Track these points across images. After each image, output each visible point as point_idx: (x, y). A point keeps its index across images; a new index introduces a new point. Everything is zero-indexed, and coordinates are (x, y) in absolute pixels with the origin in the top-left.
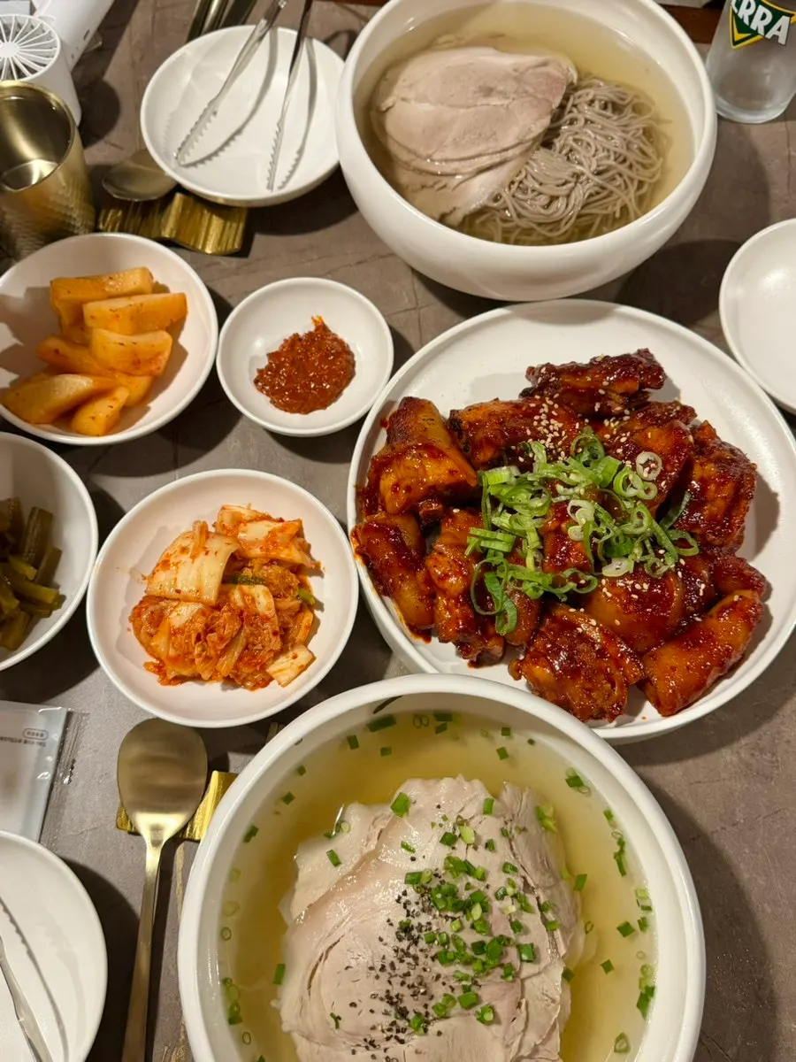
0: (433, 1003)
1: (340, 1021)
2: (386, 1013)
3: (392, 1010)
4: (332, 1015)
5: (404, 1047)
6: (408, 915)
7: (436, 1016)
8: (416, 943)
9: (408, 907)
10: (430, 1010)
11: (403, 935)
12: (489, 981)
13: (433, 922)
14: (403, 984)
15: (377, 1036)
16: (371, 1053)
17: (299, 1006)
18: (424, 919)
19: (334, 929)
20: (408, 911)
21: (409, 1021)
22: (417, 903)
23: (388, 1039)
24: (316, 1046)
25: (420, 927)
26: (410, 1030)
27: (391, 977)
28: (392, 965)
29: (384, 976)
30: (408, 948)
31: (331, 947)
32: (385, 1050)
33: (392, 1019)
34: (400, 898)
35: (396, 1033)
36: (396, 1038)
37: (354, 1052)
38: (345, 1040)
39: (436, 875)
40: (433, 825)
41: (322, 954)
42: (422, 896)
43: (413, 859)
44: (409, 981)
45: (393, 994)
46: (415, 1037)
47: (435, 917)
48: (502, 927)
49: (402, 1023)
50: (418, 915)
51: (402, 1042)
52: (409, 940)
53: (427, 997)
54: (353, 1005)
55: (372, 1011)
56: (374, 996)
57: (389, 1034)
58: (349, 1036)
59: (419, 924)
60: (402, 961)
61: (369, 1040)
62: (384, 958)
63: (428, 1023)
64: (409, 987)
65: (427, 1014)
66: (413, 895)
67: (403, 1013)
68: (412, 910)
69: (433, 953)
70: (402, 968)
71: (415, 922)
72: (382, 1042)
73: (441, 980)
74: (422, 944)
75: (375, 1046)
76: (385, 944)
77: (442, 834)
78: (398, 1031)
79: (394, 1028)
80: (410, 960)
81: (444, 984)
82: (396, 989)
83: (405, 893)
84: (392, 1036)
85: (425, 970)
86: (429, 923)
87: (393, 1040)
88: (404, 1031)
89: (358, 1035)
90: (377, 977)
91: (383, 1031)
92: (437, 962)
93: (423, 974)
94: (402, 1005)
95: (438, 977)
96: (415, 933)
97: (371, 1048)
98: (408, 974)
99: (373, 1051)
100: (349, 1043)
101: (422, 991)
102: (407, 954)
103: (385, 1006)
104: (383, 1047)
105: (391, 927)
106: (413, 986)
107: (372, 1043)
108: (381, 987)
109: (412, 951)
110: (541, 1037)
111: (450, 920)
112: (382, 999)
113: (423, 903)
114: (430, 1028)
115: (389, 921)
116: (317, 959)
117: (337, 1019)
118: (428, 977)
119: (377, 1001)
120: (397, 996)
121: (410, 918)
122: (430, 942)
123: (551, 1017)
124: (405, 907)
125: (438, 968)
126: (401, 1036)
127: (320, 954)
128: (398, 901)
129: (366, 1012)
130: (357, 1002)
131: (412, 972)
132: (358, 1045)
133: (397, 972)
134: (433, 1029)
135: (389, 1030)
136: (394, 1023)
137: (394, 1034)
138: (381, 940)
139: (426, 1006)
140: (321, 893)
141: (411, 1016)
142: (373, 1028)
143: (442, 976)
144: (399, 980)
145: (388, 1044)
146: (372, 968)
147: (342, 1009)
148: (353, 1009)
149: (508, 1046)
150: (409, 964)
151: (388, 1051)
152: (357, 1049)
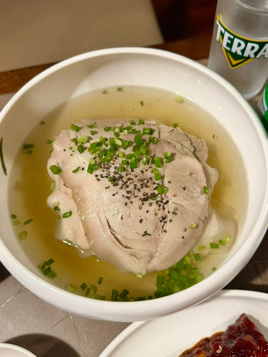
0: (154, 179)
1: (147, 233)
2: (151, 204)
3: (150, 201)
4: (143, 236)
5: (170, 202)
6: (107, 177)
7: (161, 181)
8: (121, 177)
9: (104, 176)
10: (157, 182)
11: (116, 182)
12: (153, 151)
13: (115, 165)
14: (139, 190)
15: (160, 214)
16: (168, 222)
17: (134, 258)
18: (112, 170)
19: (101, 221)
20: (106, 177)
21: (158, 194)
22: (104, 171)
23: (164, 208)
24: (157, 254)
25: (116, 173)
26: (163, 196)
27: (134, 194)
28: (128, 192)
29: (132, 199)
30: (123, 181)
31: (109, 226)
32: (169, 212)
33: (154, 202)
34: (98, 179)
35: (163, 204)
36: (165, 204)
37: (165, 231)
38: (158, 234)
39: (95, 158)
40: (71, 155)
41: (111, 232)
42: (101, 167)
43: (83, 169)
44: (139, 186)
45: (142, 197)
46: (167, 194)
47: (113, 164)
48: (131, 137)
49: (159, 199)
50: (109, 172)
51: (167, 202)
52: (119, 180)
53: (150, 181)
54: (141, 221)
55: (147, 212)
56: (140, 208)
57: (161, 207)
58: (156, 230)
59: (114, 172)
60: (128, 186)
61: (161, 219)
62: (123, 196)
63: (163, 185)
64: (142, 188)
65: (158, 184)
66: (99, 172)
67: (154, 196)
68: (106, 175)
69: (130, 170)
70: (131, 187)
71: (112, 175)
72: (164, 212)
73: (144, 171)
74: (123, 174)
75: (165, 218)
76: (117, 193)
77: (78, 152)
78: (162, 202)
79: (160, 203)
80: (129, 182)
81: (147, 170)
82: (141, 195)
83: (97, 176)
84: (163, 206)
85: (136, 176)
86: (115, 168)
87: (165, 206)
88: (162, 199)
89: (157, 225)
90: (131, 202)
91: (159, 210)
92: (135, 169)
93: (138, 178)
94: (150, 195)
95: (142, 172)
96: (117, 176)
97: (166, 220)
98: (135, 185)
99: (167, 220)
100: (160, 232)
101: (146, 181)
102: (126, 182)
103: (147, 203)
104: (167, 213)
105: (110, 188)
106: (142, 185)
107: (164, 218)
108: (137, 202)
109: (125, 180)
110: (187, 140)
111: (118, 157)
112: (143, 204)
113: (104, 168)
114: (165, 186)
115: (106, 188)
116: (113, 236)
117: (146, 233)
118: (140, 176)
119: (143, 207)
120: (144, 195)
121: (109, 177)
122: (124, 170)
123: (181, 133)
124: (103, 177)
125: (137, 171)
126: (164, 201)
127: (111, 234)
128: (99, 180)
129: (147, 215)
130: (140, 219)
131: (135, 183)
132: (163, 227)
133: (132, 191)
134: (166, 184)
135: (160, 206)
136: (157, 202)
137: (162, 204)
138: (114, 195)
139: (154, 183)
140: (82, 228)
141: (156, 192)
142: (156, 214)
143: (143, 170)
144: (136, 191)
145: (166, 210)
146: (126, 204)
147: (141, 229)
148: (143, 222)
149: (186, 154)
150: (130, 183)
151: (170, 211)
152: (165, 228)
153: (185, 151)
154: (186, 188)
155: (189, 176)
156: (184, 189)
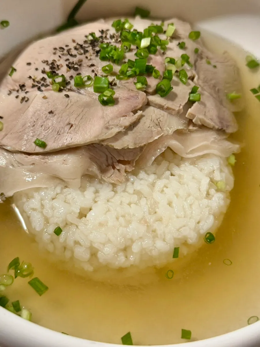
10: (72, 82)
14: (67, 60)
16: (17, 94)
23: (33, 86)
32: (26, 92)
54: (29, 64)
55: (37, 69)
56: (44, 61)
57: (36, 84)
58: (13, 83)
63: (65, 89)
64: (69, 63)
65: (69, 83)
73: (93, 68)
78: (43, 85)
81: (93, 71)
82: (61, 62)
84: (37, 86)
85: (87, 58)
87: (36, 88)
89: (18, 82)
91: (34, 81)
93: (84, 60)
95: (92, 65)
97: (20, 91)
98: (75, 56)
100: (10, 87)
106: (73, 63)
107: (23, 88)
108: (53, 58)
112: (48, 64)
114: (64, 91)
117: (13, 70)
118: (86, 62)
119: (44, 64)
129: (33, 69)
130: (32, 63)
131: (78, 56)
134: (66, 93)
139: (71, 78)
142: (30, 78)
143: (95, 67)
144: (67, 57)
145: (31, 90)
148: (27, 66)
153: (113, 127)
154: (51, 115)
155: (67, 122)
156: (51, 112)
